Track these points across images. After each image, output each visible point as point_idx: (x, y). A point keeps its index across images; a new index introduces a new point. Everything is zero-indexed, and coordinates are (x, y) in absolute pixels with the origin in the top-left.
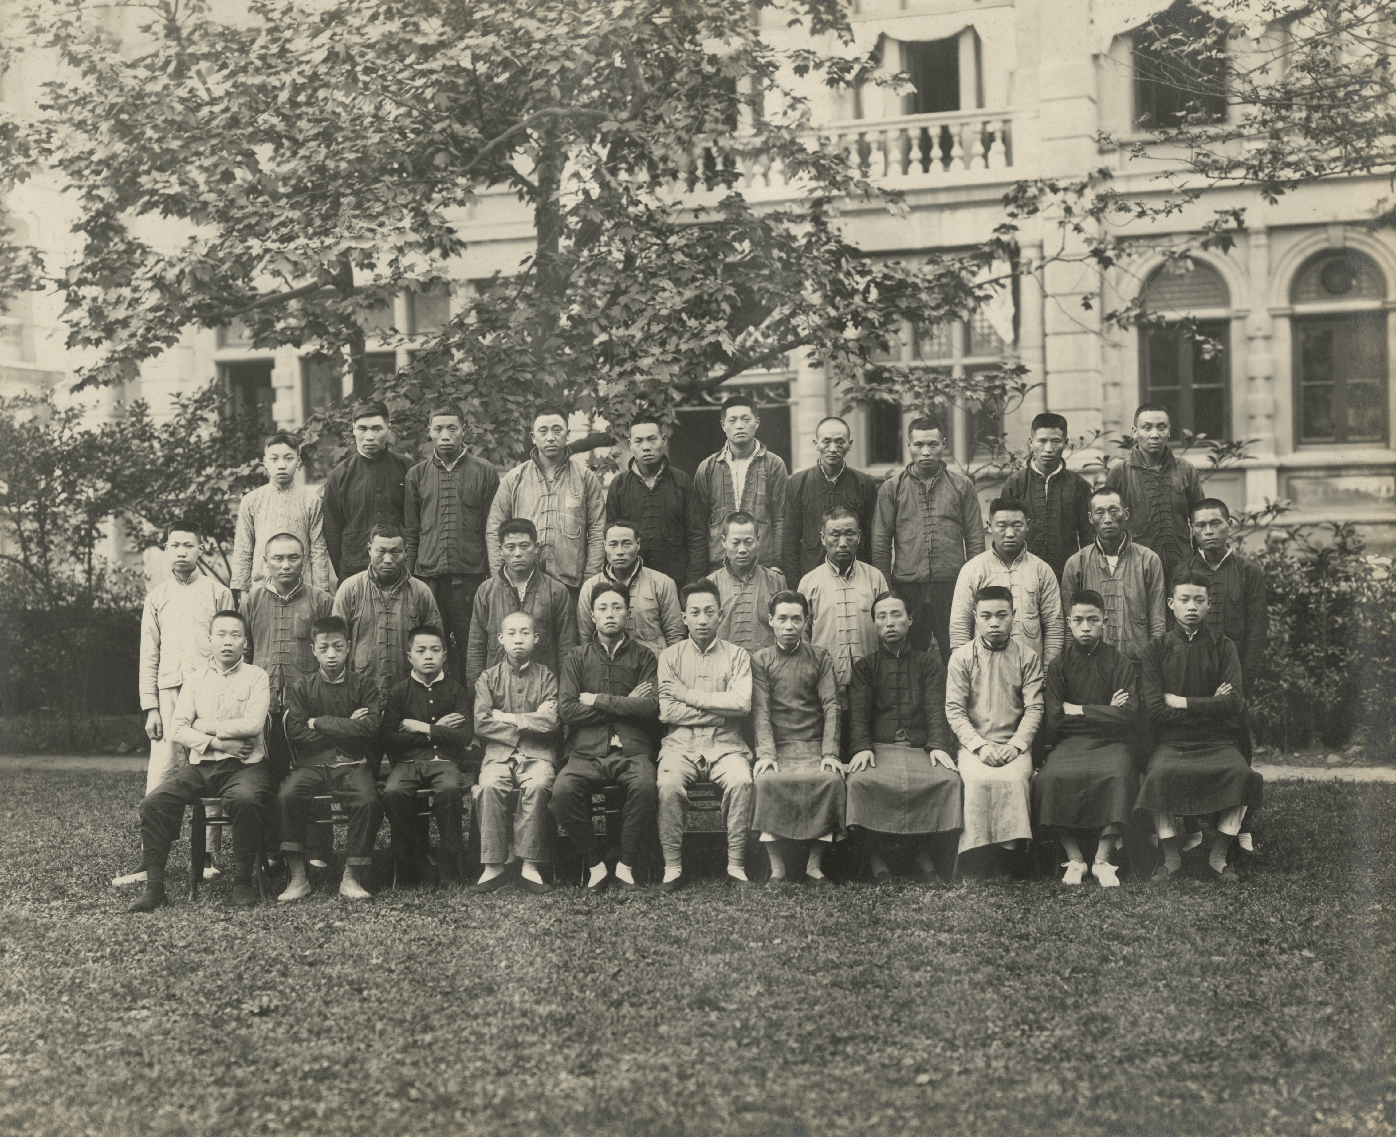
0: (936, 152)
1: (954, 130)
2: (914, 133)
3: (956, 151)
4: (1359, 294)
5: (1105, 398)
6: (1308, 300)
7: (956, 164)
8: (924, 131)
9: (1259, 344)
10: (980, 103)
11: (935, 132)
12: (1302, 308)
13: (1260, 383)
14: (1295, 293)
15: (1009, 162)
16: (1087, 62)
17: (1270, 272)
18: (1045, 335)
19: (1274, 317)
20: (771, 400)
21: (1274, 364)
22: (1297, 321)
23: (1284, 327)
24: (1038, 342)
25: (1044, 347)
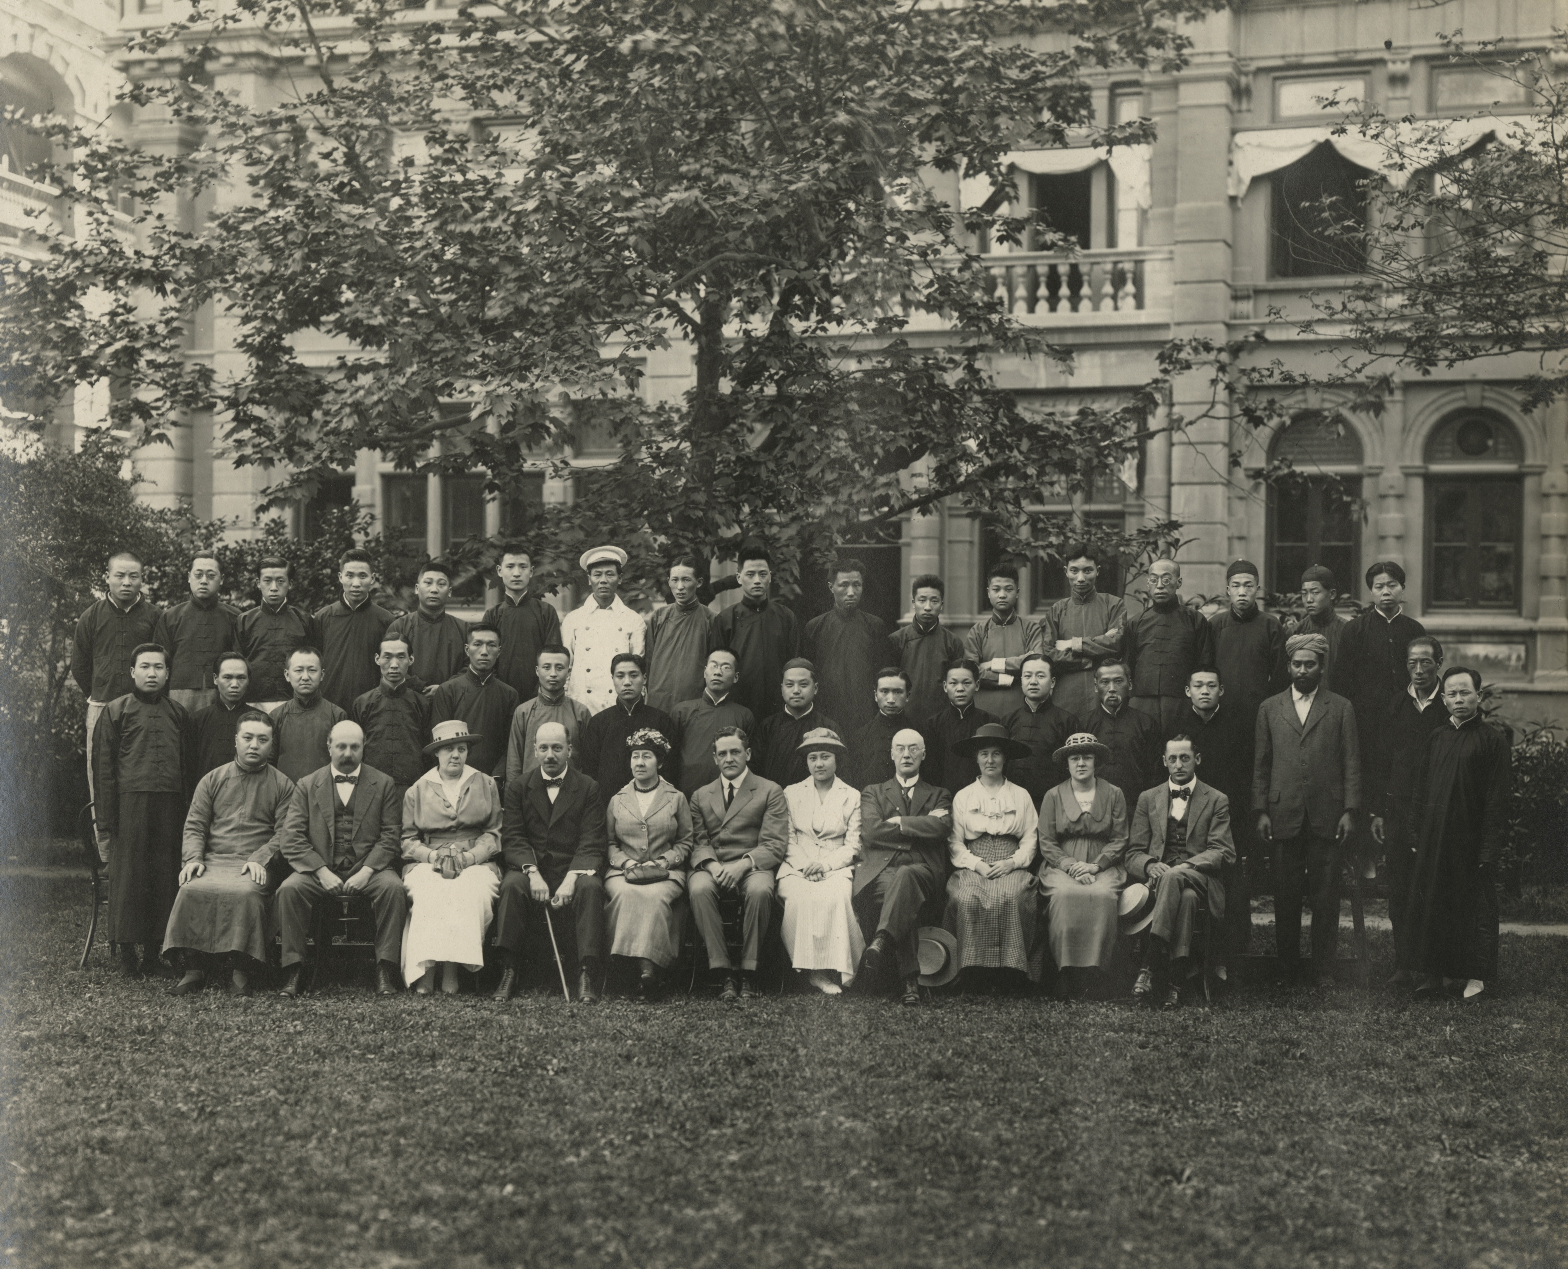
0: (1064, 291)
1: (1084, 269)
2: (1042, 270)
3: (1085, 290)
4: (1495, 456)
5: (1230, 552)
6: (1443, 460)
7: (1085, 305)
8: (1053, 268)
9: (1391, 502)
10: (1112, 241)
11: (1063, 269)
12: (1436, 468)
13: (1391, 542)
14: (1430, 452)
15: (1140, 304)
16: (1222, 204)
17: (1405, 429)
18: (1170, 484)
19: (1407, 475)
20: (880, 540)
21: (1405, 522)
22: (1430, 479)
23: (1417, 486)
24: (1163, 491)
25: (1169, 497)
